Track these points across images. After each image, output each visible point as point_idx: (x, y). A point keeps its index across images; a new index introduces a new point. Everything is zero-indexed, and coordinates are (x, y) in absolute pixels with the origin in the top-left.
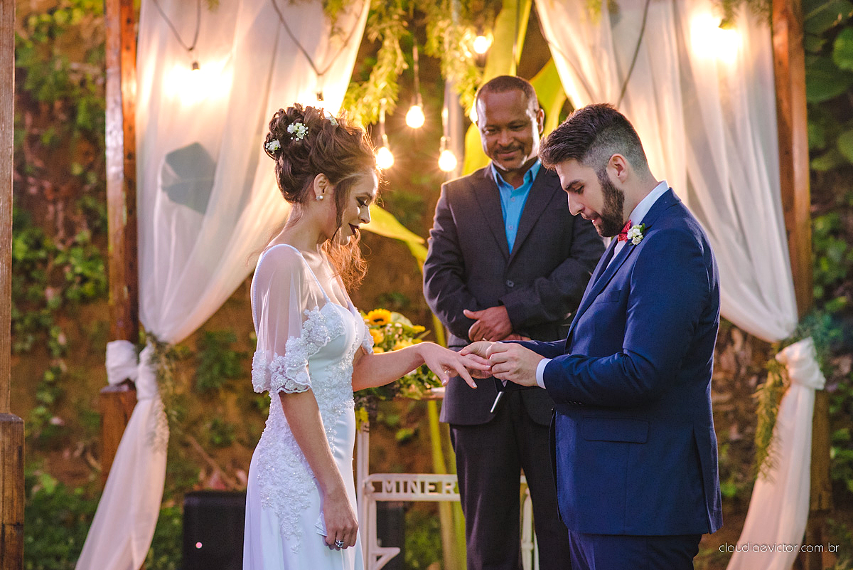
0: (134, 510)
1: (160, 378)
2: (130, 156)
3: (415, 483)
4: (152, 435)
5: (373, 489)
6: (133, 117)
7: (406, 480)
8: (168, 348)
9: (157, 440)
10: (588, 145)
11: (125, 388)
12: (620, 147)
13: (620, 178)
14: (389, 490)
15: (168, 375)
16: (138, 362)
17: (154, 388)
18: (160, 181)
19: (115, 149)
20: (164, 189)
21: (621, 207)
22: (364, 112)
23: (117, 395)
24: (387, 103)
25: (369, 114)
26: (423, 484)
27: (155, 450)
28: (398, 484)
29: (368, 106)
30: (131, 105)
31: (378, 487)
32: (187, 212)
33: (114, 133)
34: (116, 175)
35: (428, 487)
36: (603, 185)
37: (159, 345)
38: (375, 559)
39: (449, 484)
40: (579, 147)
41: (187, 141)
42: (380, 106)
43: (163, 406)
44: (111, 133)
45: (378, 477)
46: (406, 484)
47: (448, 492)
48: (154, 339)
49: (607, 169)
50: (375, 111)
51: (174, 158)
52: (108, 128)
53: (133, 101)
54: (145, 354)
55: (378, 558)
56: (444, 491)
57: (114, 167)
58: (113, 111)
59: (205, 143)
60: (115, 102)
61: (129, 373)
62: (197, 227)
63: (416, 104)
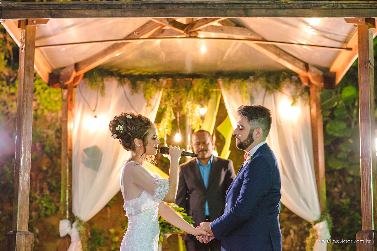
2: (70, 150)
6: (72, 135)
11: (67, 238)
16: (72, 227)
17: (78, 237)
18: (81, 160)
20: (83, 162)
24: (168, 131)
32: (90, 170)
41: (92, 145)
42: (165, 132)
48: (78, 219)
51: (87, 151)
53: (72, 129)
54: (74, 224)
59: (99, 145)
61: (68, 232)
62: (95, 177)
63: (178, 132)
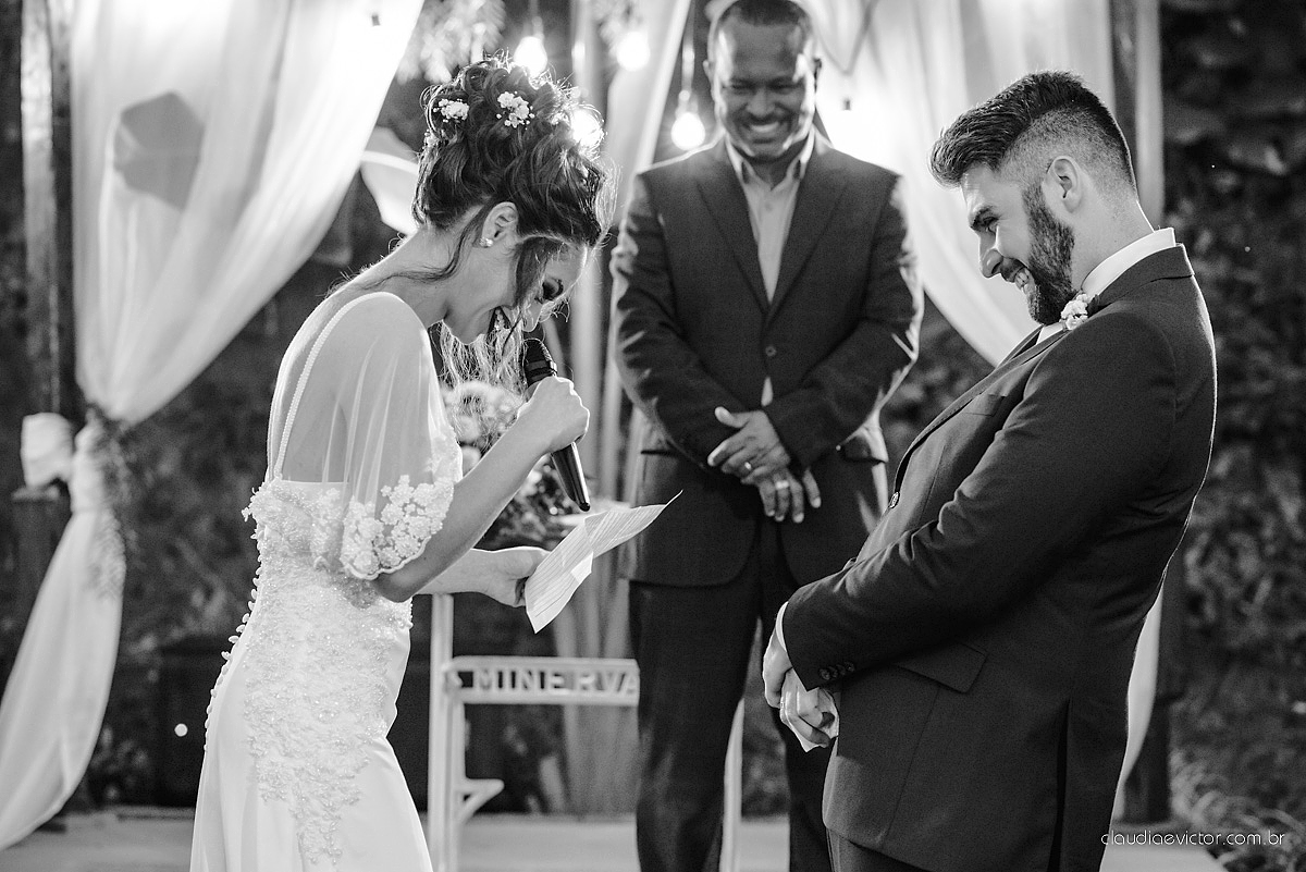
0: (66, 691)
1: (110, 478)
2: (62, 113)
3: (530, 673)
4: (96, 571)
5: (458, 682)
6: (67, 48)
7: (513, 668)
8: (123, 429)
9: (105, 579)
10: (1013, 137)
11: (53, 493)
12: (1074, 146)
13: (1065, 203)
14: (486, 684)
15: (123, 473)
16: (74, 449)
17: (99, 492)
18: (110, 154)
19: (38, 101)
20: (118, 167)
21: (1066, 258)
22: (448, 45)
23: (41, 503)
24: (485, 31)
25: (455, 50)
26: (542, 675)
27: (101, 595)
28: (501, 675)
29: (453, 37)
30: (63, 29)
31: (467, 679)
32: (155, 206)
33: (36, 74)
34: (39, 145)
35: (551, 680)
36: (1032, 213)
37: (109, 425)
38: (460, 799)
39: (586, 676)
40: (993, 140)
41: (157, 89)
42: (473, 39)
43: (115, 524)
44: (30, 73)
45: (468, 663)
46: (513, 675)
47: (584, 688)
48: (100, 413)
49: (1043, 184)
50: (464, 45)
51: (132, 116)
52: (26, 67)
53: (68, 21)
54: (86, 437)
55: (466, 797)
56: (578, 687)
57: (36, 129)
58: (34, 37)
59: (185, 91)
60: (38, 22)
61: (58, 466)
62: (172, 231)
63: (532, 33)
